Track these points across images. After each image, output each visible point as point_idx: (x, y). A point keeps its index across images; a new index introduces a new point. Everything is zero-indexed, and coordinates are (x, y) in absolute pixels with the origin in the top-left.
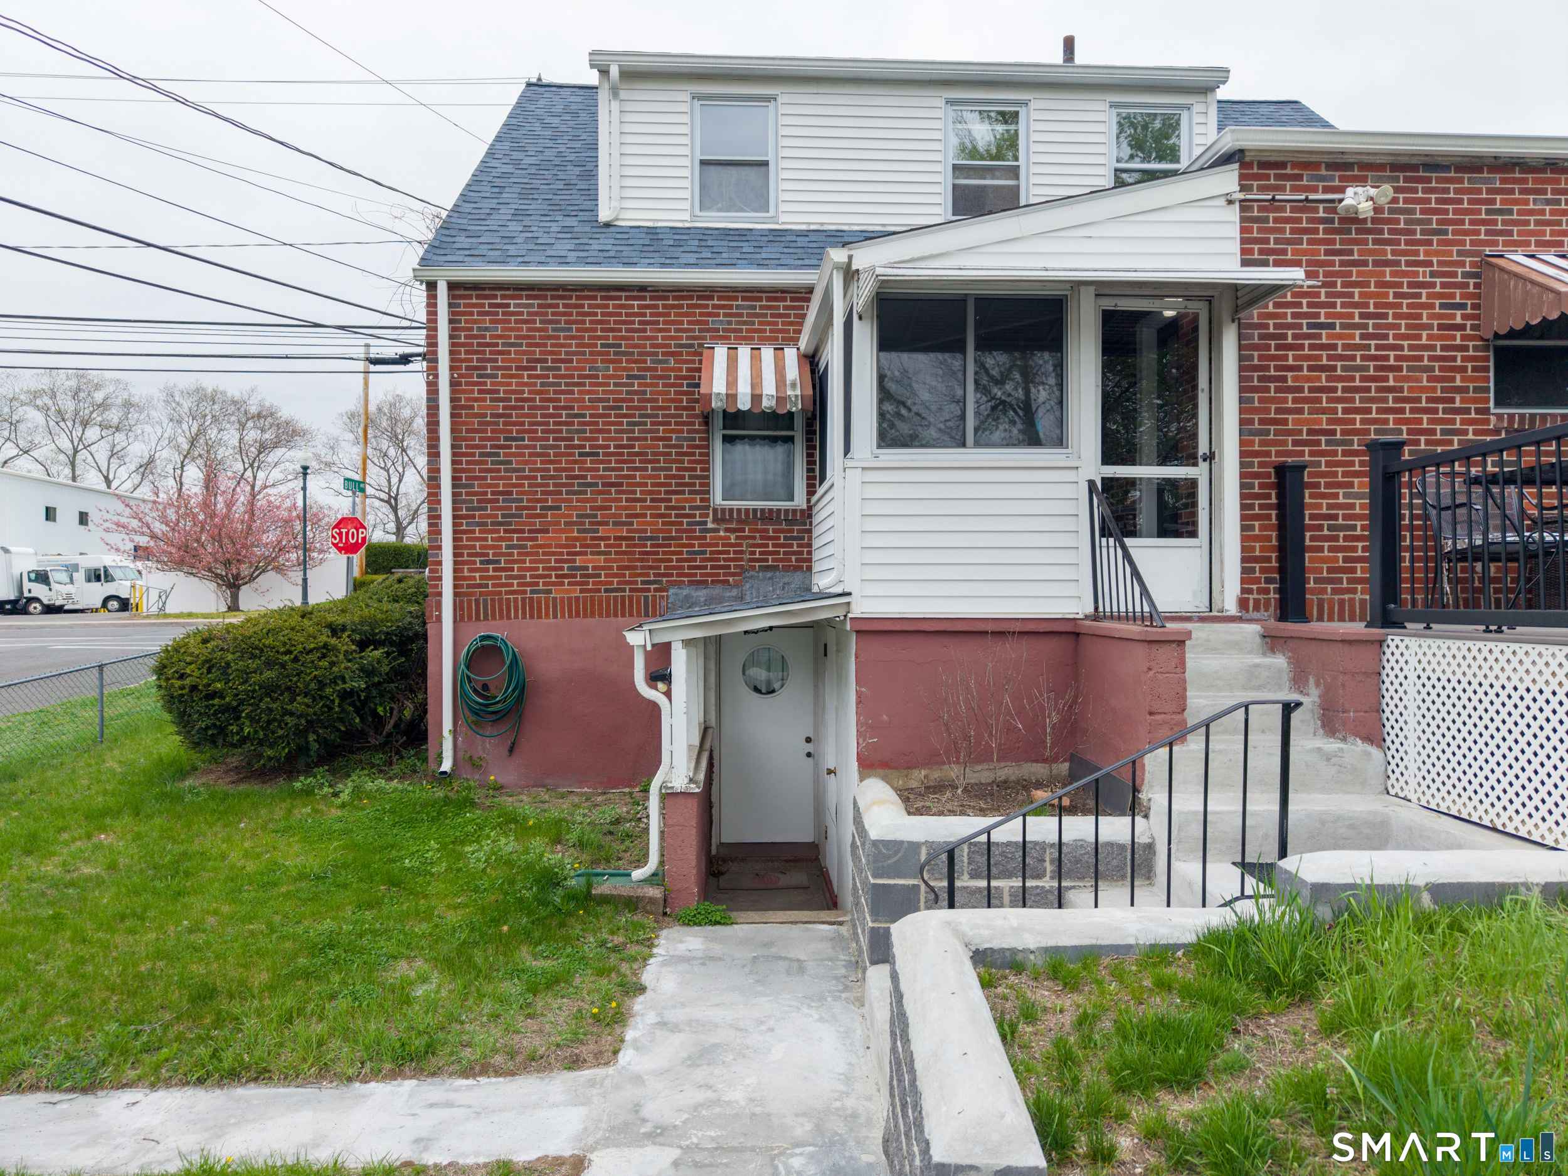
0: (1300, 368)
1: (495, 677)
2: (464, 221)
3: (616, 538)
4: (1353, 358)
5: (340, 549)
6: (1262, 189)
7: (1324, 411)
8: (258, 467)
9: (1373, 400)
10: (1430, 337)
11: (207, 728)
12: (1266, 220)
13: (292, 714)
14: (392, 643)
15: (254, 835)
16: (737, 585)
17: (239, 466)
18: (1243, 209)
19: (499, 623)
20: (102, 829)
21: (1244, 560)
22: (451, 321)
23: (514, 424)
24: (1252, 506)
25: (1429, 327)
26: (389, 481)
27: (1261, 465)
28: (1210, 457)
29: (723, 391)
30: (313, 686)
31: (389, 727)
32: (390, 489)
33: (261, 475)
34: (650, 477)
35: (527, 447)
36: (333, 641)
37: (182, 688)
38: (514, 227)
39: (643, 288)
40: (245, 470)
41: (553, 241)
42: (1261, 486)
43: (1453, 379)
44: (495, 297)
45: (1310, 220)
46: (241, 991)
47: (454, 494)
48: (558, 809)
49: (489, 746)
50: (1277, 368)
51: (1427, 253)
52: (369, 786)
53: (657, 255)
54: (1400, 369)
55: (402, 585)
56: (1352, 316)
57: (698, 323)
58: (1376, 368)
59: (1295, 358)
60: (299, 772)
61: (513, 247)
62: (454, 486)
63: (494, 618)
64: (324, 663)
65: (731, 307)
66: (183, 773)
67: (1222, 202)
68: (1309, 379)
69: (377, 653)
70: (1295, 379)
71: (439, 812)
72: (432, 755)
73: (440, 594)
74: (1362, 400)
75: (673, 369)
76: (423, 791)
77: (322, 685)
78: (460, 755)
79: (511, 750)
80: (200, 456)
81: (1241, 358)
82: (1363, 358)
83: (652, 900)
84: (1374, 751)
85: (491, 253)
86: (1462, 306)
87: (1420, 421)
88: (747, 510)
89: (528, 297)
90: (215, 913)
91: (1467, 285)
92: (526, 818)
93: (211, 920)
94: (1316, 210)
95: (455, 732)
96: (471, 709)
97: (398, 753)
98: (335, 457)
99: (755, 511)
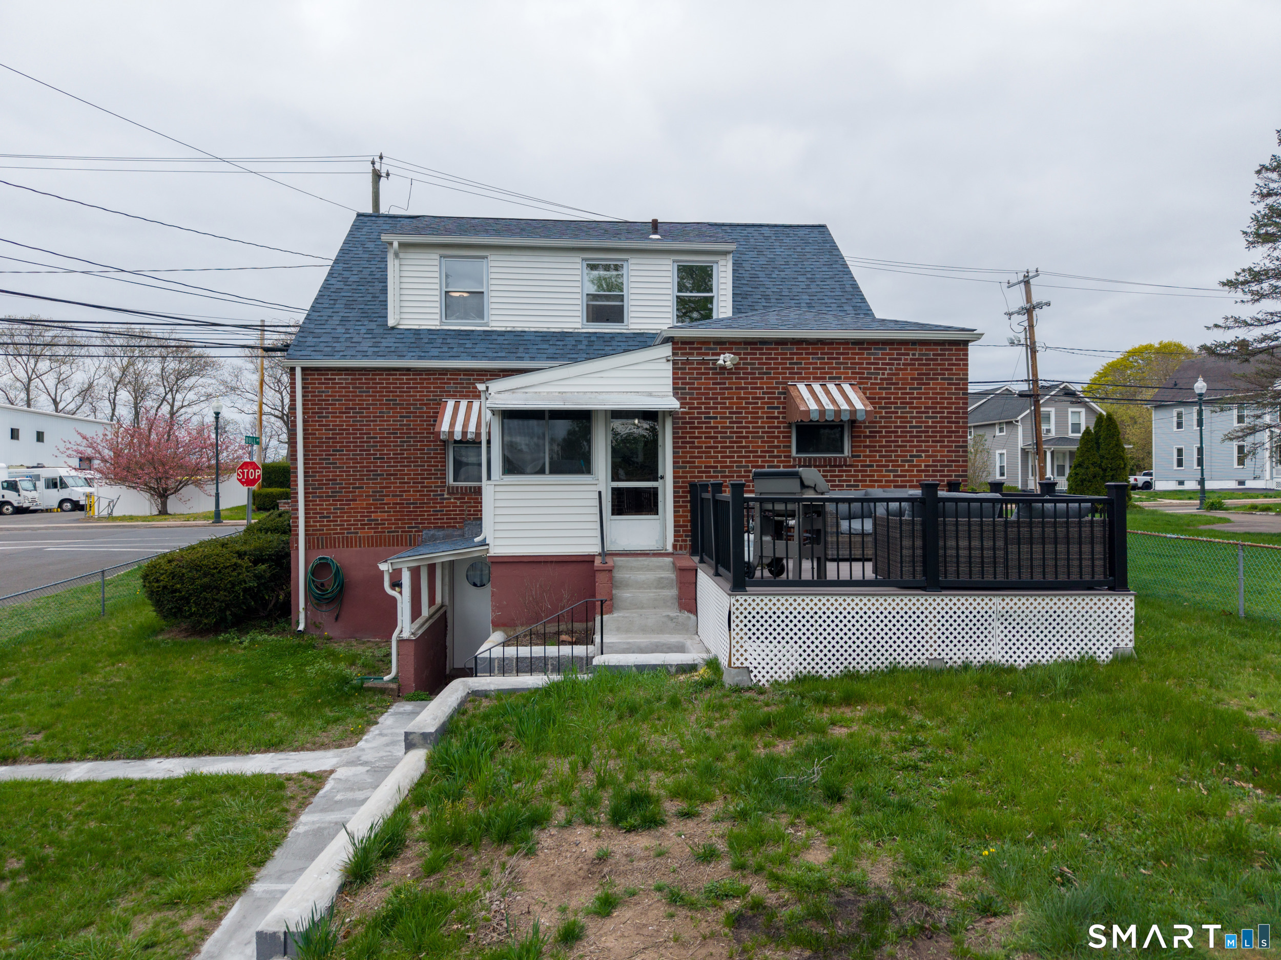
0: (701, 438)
1: (327, 578)
2: (312, 326)
3: (394, 504)
4: (726, 433)
5: (243, 483)
6: (683, 354)
7: (712, 457)
8: (177, 391)
9: (735, 452)
10: (762, 422)
11: (172, 608)
12: (685, 369)
13: (217, 600)
14: (272, 560)
15: (199, 663)
16: (461, 528)
17: (161, 390)
18: (674, 364)
19: (329, 550)
20: (120, 661)
21: (675, 526)
22: (303, 388)
23: (338, 443)
24: (678, 502)
25: (763, 418)
26: (282, 401)
27: (683, 482)
28: (662, 477)
29: (447, 430)
30: (229, 586)
31: (271, 606)
32: (283, 408)
33: (179, 397)
34: (412, 470)
35: (345, 455)
36: (239, 561)
37: (158, 587)
38: (340, 330)
39: (408, 369)
40: (166, 394)
41: (360, 340)
42: (683, 492)
43: (773, 442)
44: (328, 375)
45: (705, 369)
46: (201, 724)
47: (305, 481)
48: (358, 649)
49: (325, 616)
50: (690, 438)
51: (761, 383)
52: (259, 638)
53: (417, 349)
54: (748, 437)
55: (281, 519)
56: (725, 413)
57: (439, 387)
58: (737, 437)
59: (699, 433)
60: (221, 632)
61: (338, 345)
62: (305, 476)
63: (327, 547)
64: (235, 574)
65: (457, 379)
66: (156, 632)
67: (664, 360)
68: (705, 442)
69: (263, 567)
70: (699, 442)
71: (294, 651)
72: (293, 621)
73: (298, 535)
74: (730, 452)
75: (425, 413)
76: (289, 640)
77: (233, 585)
78: (309, 621)
79: (337, 619)
80: (130, 382)
81: (674, 433)
82: (731, 432)
83: (392, 690)
84: (693, 617)
85: (326, 349)
86: (778, 408)
87: (757, 462)
88: (466, 487)
89: (346, 375)
90: (184, 697)
91: (780, 398)
92: (339, 654)
93: (182, 700)
94: (708, 364)
95: (306, 609)
96: (315, 597)
97: (276, 620)
98: (239, 384)
99: (470, 488)
